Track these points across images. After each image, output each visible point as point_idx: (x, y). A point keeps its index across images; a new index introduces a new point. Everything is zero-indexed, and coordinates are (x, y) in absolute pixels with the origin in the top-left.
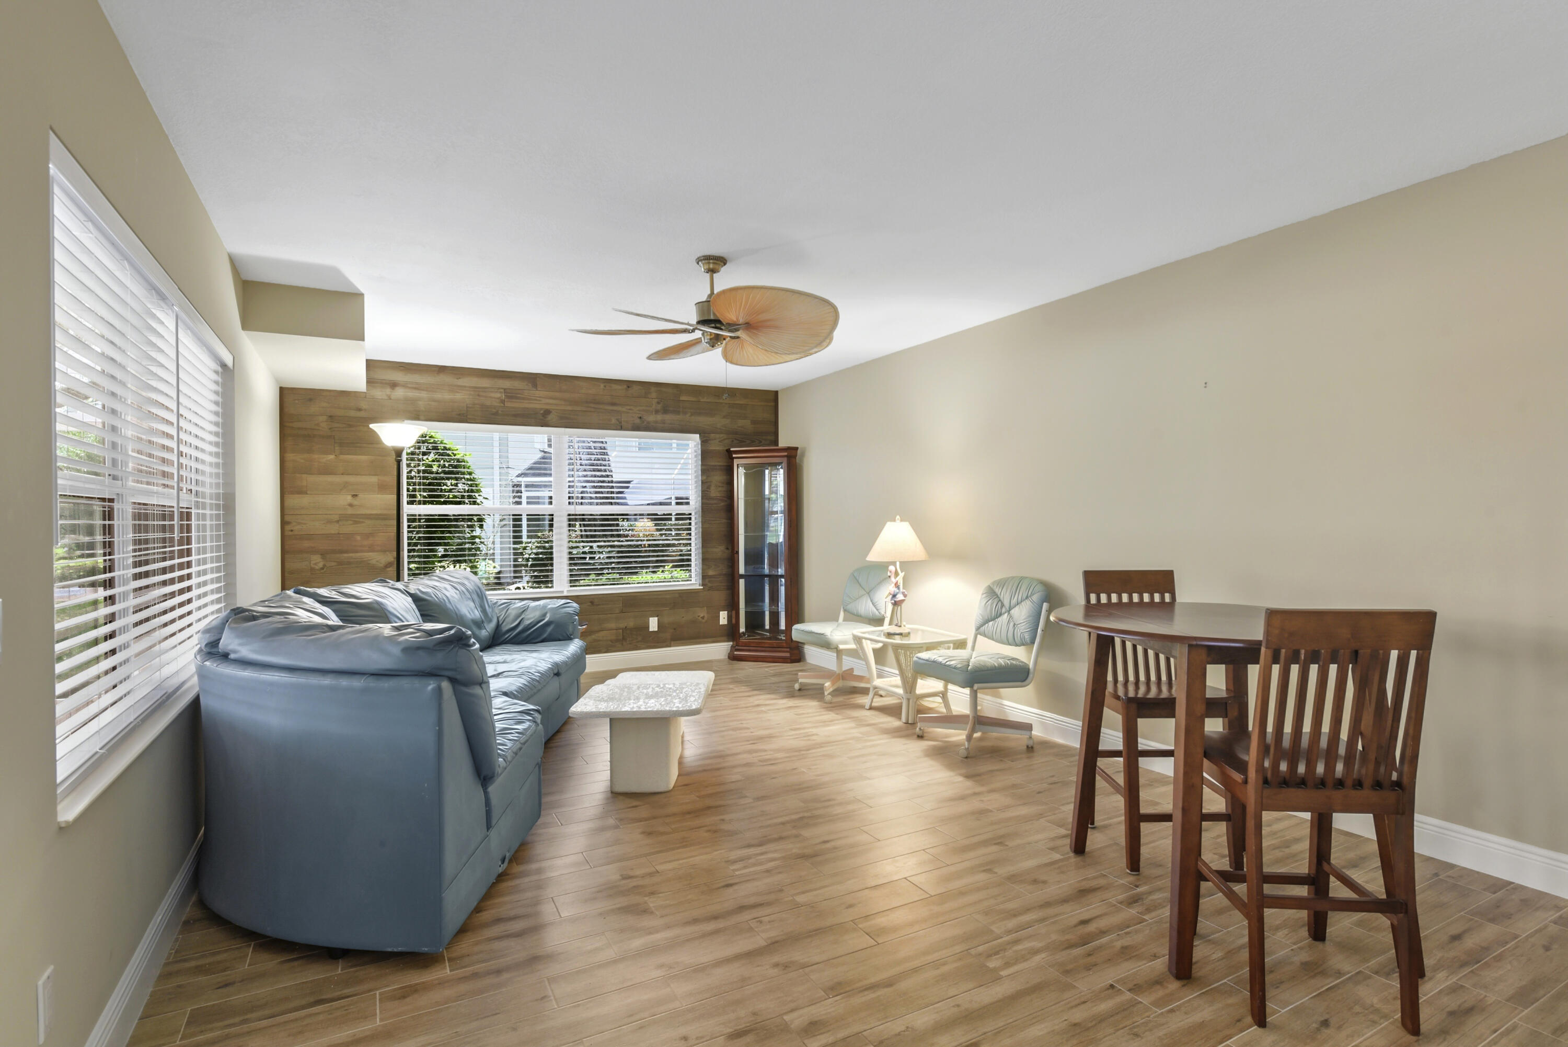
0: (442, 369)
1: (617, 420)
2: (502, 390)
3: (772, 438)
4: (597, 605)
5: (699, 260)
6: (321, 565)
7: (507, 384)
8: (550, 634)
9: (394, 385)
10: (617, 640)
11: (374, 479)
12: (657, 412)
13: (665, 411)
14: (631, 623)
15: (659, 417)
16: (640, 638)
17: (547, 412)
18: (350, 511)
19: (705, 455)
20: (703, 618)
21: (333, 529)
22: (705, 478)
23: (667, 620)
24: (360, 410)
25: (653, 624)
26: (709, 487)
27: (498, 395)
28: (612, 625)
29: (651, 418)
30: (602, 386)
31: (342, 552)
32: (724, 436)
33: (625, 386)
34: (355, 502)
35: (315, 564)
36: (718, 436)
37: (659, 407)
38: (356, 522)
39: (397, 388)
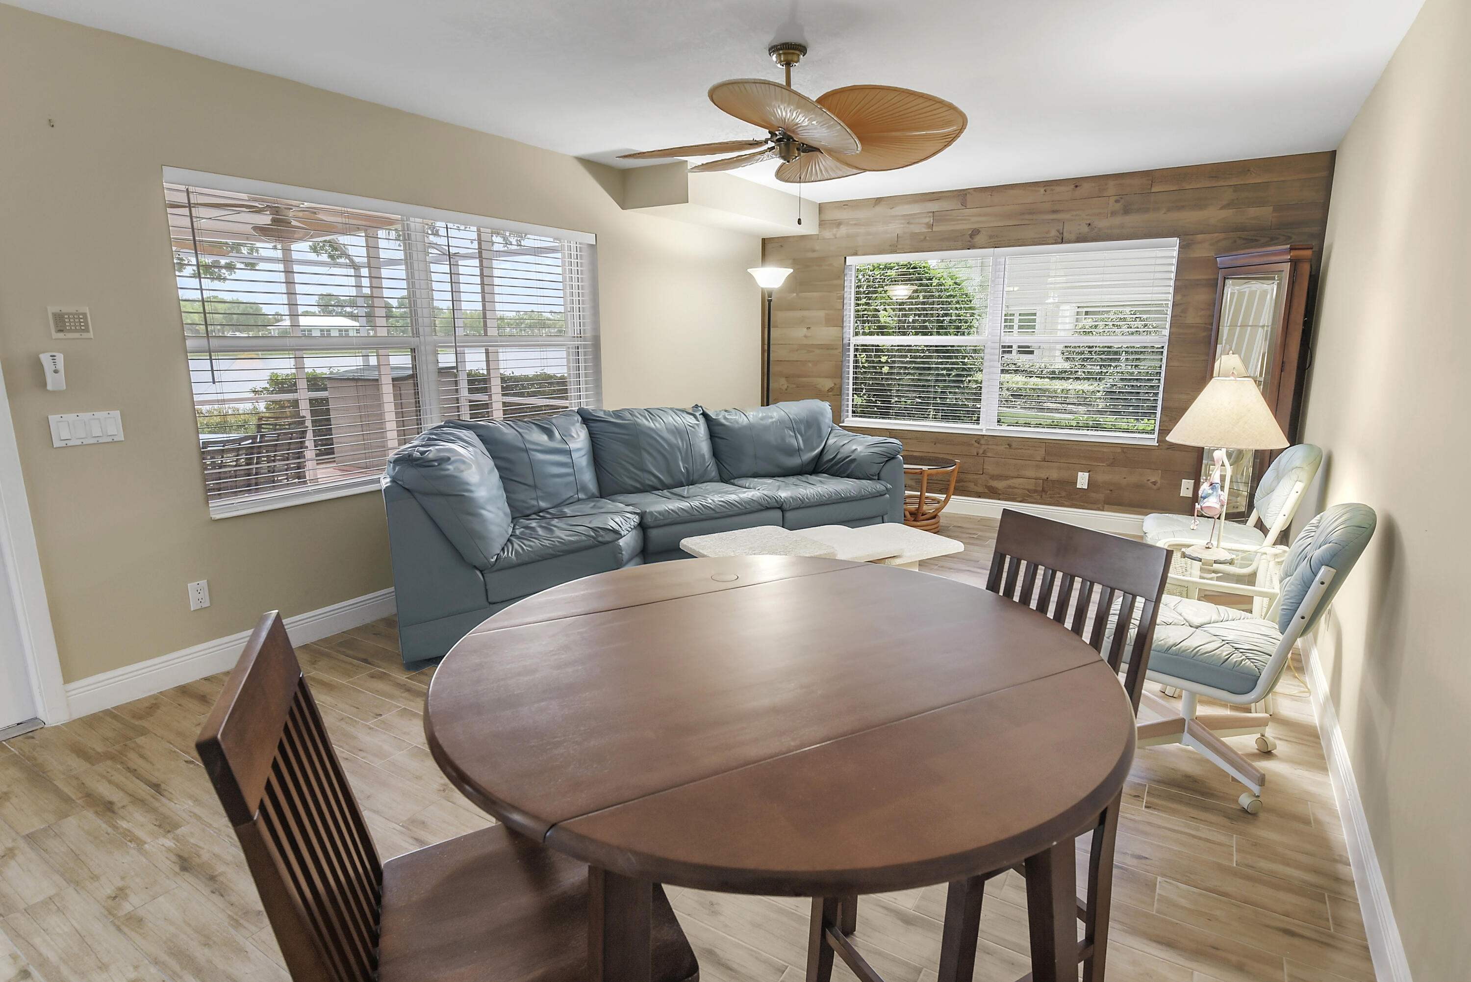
0: (878, 201)
1: (1058, 231)
2: (931, 214)
4: (1016, 449)
5: (773, 49)
6: (785, 387)
7: (935, 206)
9: (839, 224)
10: (1035, 491)
11: (822, 314)
12: (1113, 213)
13: (1127, 211)
14: (1054, 475)
15: (1117, 220)
16: (1064, 494)
17: (975, 232)
18: (806, 342)
19: (1183, 265)
20: (1154, 483)
21: (795, 357)
22: (1179, 297)
23: (1101, 478)
24: (814, 251)
25: (1082, 480)
26: (1184, 311)
27: (927, 220)
28: (1031, 473)
29: (1102, 224)
30: (1042, 190)
31: (799, 376)
32: (1221, 236)
33: (1073, 187)
34: (809, 334)
36: (1207, 236)
37: (1118, 206)
38: (809, 352)
39: (841, 226)
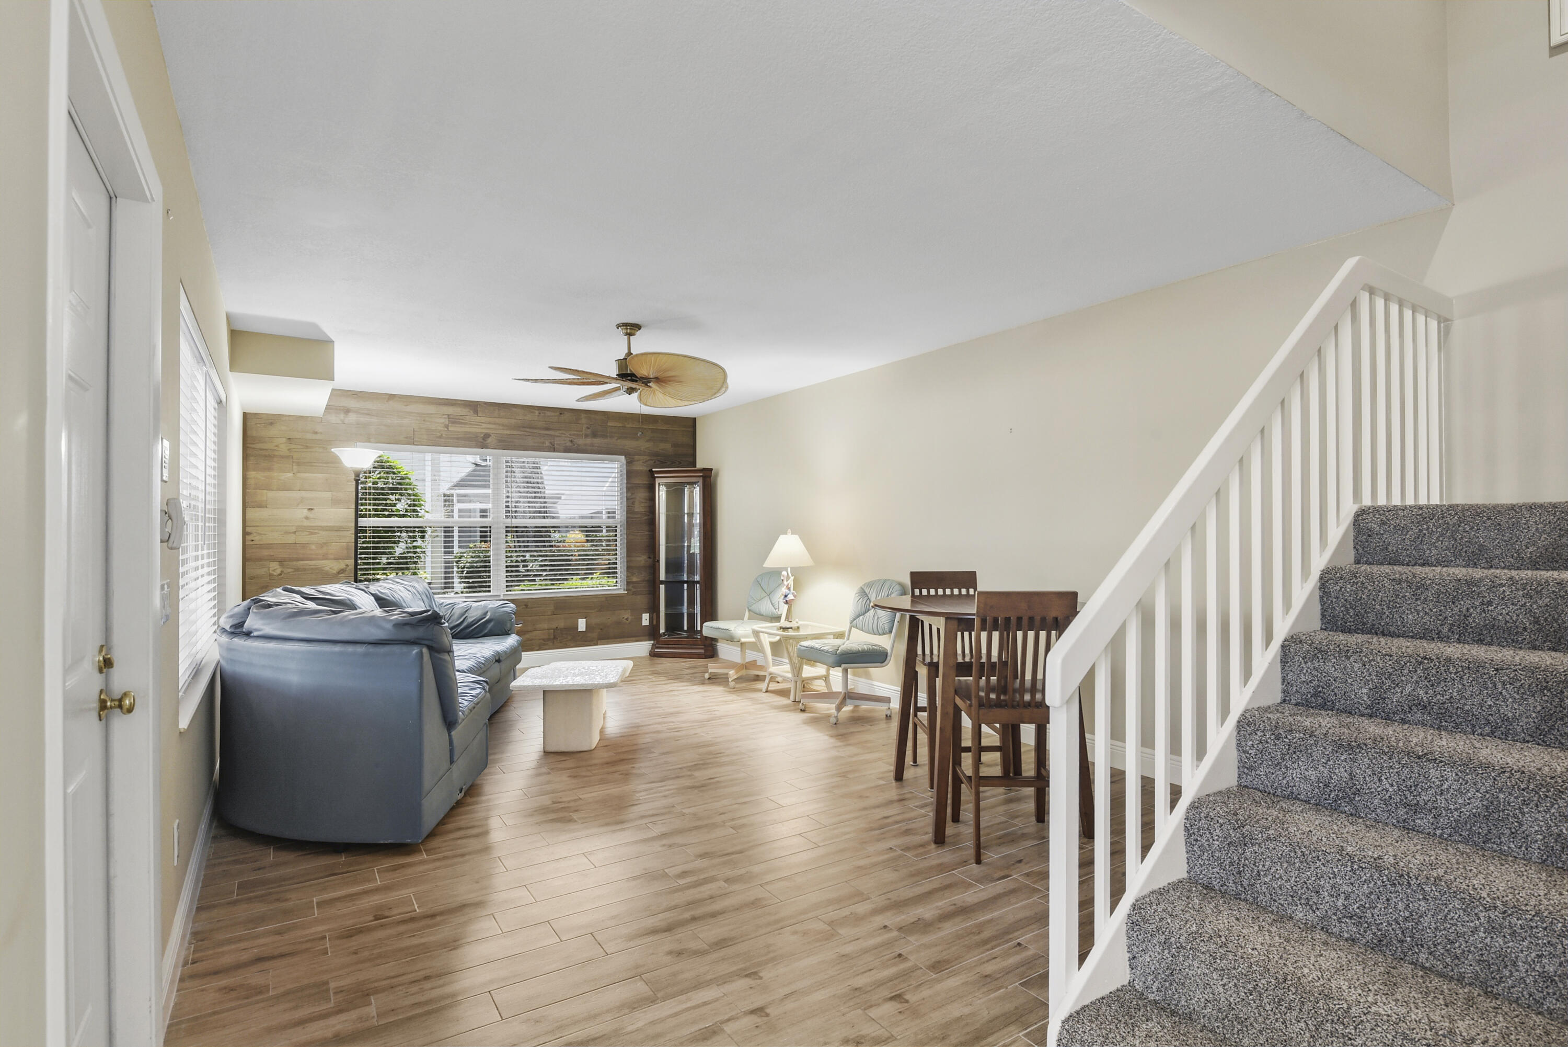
0: (392, 397)
1: (551, 443)
2: (446, 416)
3: (691, 459)
4: (532, 608)
5: (618, 326)
6: (278, 571)
7: (450, 410)
8: (490, 630)
9: (347, 411)
10: (549, 639)
11: (328, 495)
12: (586, 436)
13: (594, 435)
14: (562, 624)
15: (589, 441)
16: (569, 638)
17: (487, 436)
18: (306, 523)
19: (630, 474)
20: (627, 619)
21: (291, 539)
22: (630, 494)
23: (595, 621)
24: (316, 433)
25: (582, 625)
26: (633, 503)
27: (442, 420)
28: (546, 626)
29: (581, 441)
30: (537, 412)
31: (298, 560)
32: (647, 458)
33: (558, 413)
34: (311, 515)
35: (274, 570)
36: (642, 457)
37: (589, 431)
38: (312, 533)
39: (350, 414)
